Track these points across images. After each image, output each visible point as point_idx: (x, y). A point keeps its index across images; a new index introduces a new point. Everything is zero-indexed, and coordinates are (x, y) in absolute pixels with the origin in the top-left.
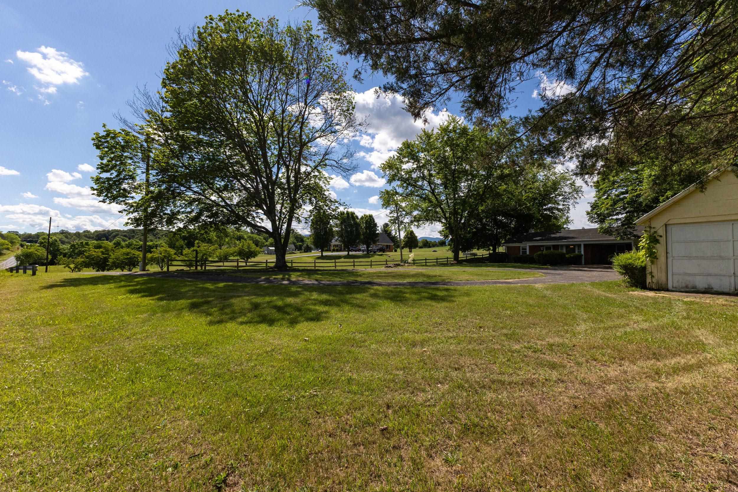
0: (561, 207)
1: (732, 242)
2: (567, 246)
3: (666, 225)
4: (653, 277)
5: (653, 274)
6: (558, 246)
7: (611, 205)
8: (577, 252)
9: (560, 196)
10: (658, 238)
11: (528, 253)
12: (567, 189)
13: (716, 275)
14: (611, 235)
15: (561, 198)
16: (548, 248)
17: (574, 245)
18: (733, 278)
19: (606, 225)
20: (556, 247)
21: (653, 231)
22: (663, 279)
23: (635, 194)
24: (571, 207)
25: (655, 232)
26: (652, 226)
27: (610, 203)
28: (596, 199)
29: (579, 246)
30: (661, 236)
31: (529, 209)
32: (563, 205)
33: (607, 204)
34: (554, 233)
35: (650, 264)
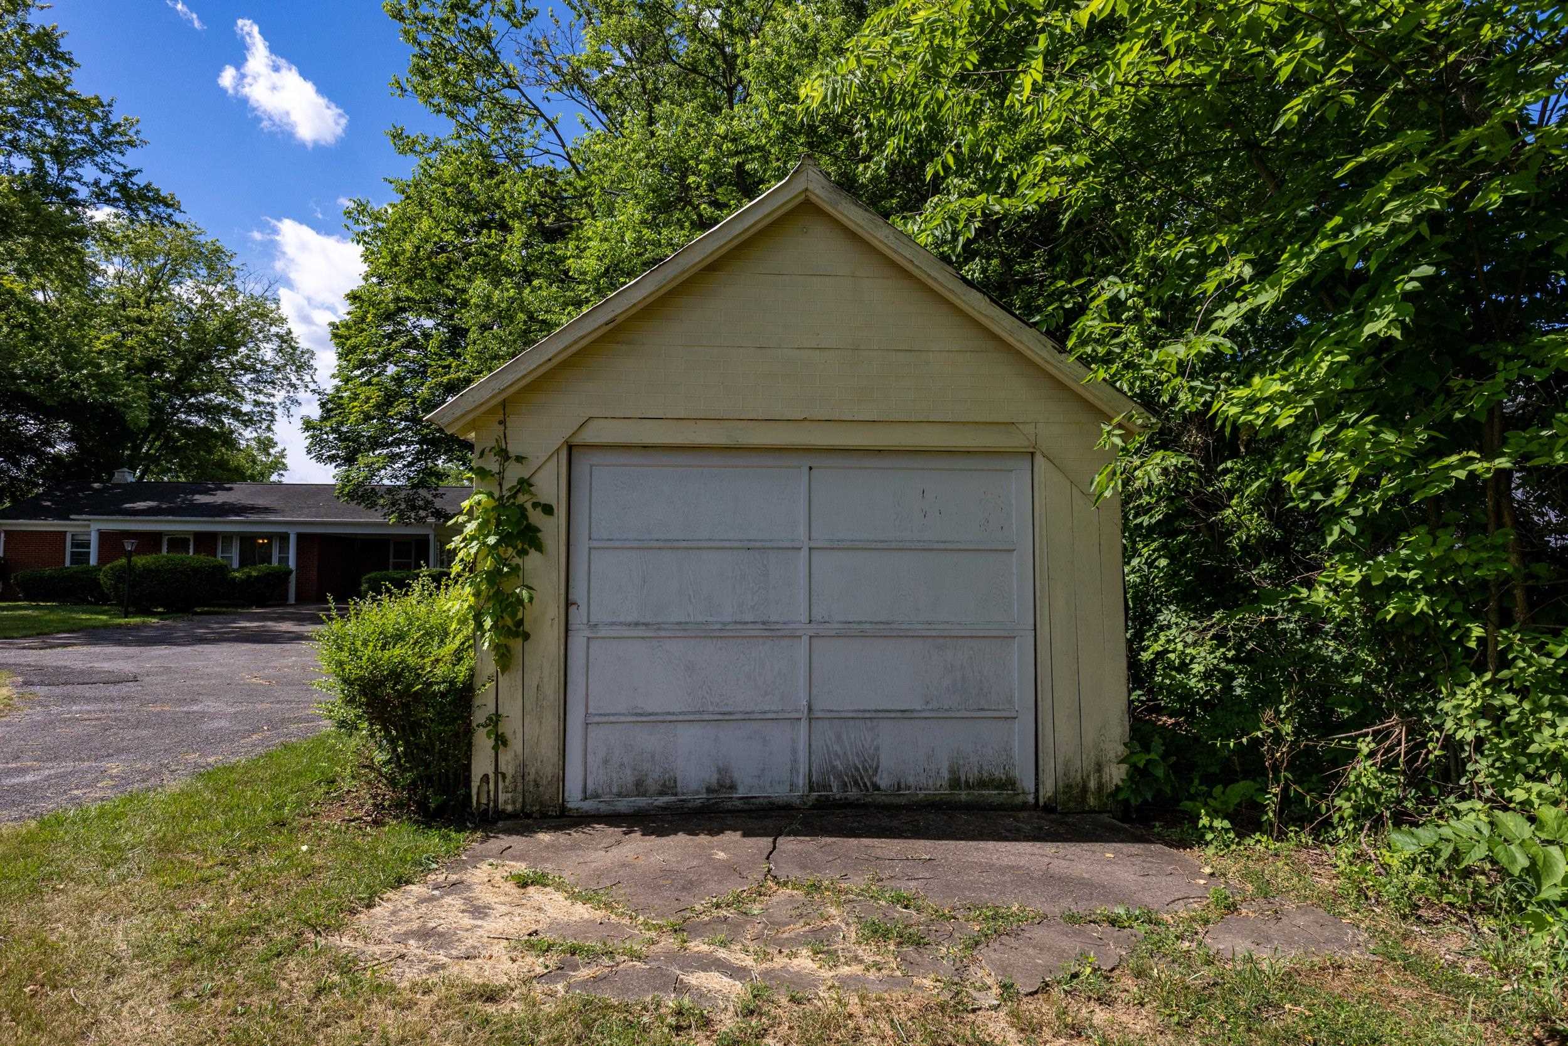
0: (246, 408)
1: (804, 553)
2: (248, 540)
3: (570, 448)
4: (501, 741)
5: (505, 728)
6: (213, 535)
7: (378, 407)
8: (275, 563)
9: (247, 370)
10: (536, 517)
11: (93, 561)
12: (268, 351)
13: (748, 717)
14: (373, 505)
15: (246, 378)
16: (178, 542)
17: (270, 536)
18: (804, 725)
19: (358, 473)
20: (206, 541)
21: (514, 473)
22: (547, 750)
23: (445, 379)
24: (279, 412)
25: (525, 485)
26: (513, 449)
27: (376, 395)
28: (336, 382)
29: (284, 538)
30: (548, 510)
31: (107, 384)
32: (257, 403)
33: (368, 398)
34: (207, 492)
35: (490, 667)
